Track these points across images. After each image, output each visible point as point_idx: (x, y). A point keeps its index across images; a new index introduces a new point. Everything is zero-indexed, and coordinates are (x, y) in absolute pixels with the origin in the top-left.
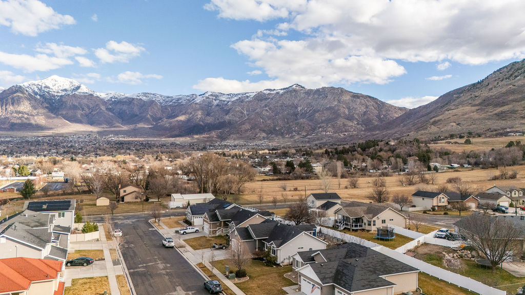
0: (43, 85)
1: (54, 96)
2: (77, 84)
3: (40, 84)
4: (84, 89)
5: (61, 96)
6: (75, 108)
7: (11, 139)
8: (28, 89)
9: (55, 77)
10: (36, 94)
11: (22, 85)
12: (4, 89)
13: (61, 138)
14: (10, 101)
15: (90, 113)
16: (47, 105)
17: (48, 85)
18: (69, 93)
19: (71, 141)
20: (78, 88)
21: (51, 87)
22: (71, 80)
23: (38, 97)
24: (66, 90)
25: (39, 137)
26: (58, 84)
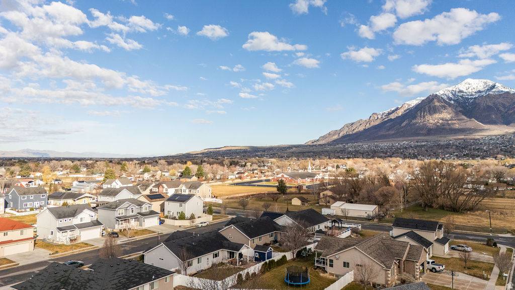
0: (457, 90)
1: (468, 99)
2: (491, 83)
3: (454, 89)
4: (500, 87)
5: (475, 98)
6: (489, 108)
7: (426, 143)
8: (443, 96)
9: (469, 80)
10: (450, 99)
11: (437, 93)
12: (423, 98)
13: (472, 141)
14: (427, 109)
15: (506, 112)
16: (461, 109)
17: (461, 89)
18: (483, 94)
19: (481, 144)
20: (493, 87)
21: (465, 90)
22: (485, 81)
23: (452, 102)
24: (480, 92)
25: (451, 140)
26: (473, 86)
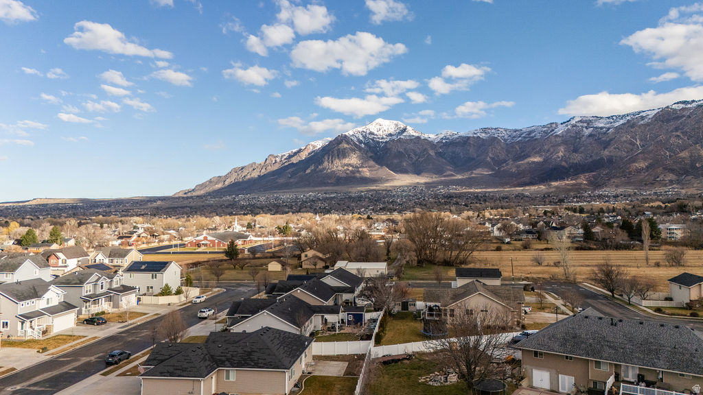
0: (368, 132)
1: (378, 142)
2: (402, 126)
3: (365, 130)
4: (411, 131)
5: (386, 142)
6: (400, 155)
7: (335, 195)
8: (353, 138)
9: (380, 120)
10: (360, 142)
11: (347, 134)
12: (330, 139)
13: (384, 192)
14: (336, 152)
15: (417, 160)
16: (372, 155)
17: (372, 131)
18: (394, 137)
19: (394, 196)
20: (404, 130)
21: (376, 132)
22: (395, 122)
23: (363, 146)
24: (390, 135)
25: (362, 192)
26: (383, 128)
